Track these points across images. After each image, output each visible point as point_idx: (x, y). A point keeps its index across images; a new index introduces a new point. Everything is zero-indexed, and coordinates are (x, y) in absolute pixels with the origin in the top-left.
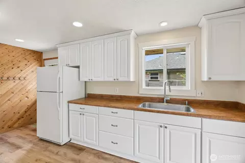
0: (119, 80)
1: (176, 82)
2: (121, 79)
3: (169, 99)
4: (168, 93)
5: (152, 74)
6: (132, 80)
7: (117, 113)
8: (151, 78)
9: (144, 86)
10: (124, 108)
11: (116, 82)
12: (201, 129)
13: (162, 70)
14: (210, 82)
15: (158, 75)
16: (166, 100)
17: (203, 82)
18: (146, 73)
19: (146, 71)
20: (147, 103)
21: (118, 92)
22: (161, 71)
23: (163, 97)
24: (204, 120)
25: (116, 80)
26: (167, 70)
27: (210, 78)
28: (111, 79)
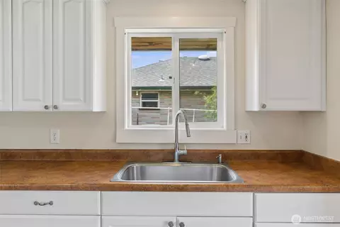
0: (61, 109)
1: (191, 113)
2: (65, 106)
3: (185, 152)
4: (183, 138)
5: (145, 96)
6: (97, 108)
7: (51, 203)
8: (144, 104)
9: (128, 124)
10: (72, 188)
11: (51, 115)
12: (254, 217)
13: (170, 88)
14: (264, 114)
15: (156, 98)
16: (180, 156)
17: (251, 113)
18: (134, 93)
19: (133, 88)
20: (136, 166)
21: (58, 141)
22: (166, 91)
23: (172, 147)
24: (259, 195)
25: (51, 110)
26: (181, 88)
27: (264, 106)
28: (37, 107)
